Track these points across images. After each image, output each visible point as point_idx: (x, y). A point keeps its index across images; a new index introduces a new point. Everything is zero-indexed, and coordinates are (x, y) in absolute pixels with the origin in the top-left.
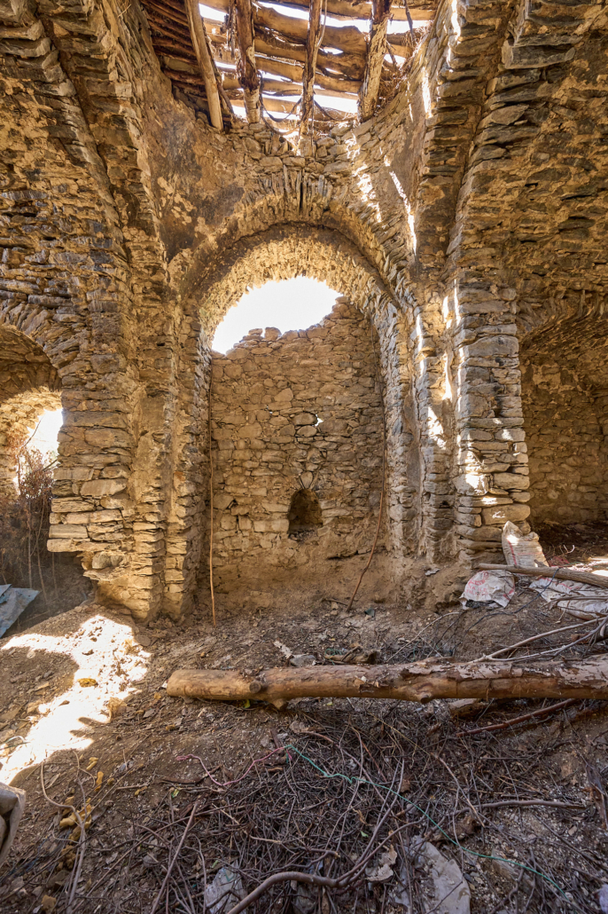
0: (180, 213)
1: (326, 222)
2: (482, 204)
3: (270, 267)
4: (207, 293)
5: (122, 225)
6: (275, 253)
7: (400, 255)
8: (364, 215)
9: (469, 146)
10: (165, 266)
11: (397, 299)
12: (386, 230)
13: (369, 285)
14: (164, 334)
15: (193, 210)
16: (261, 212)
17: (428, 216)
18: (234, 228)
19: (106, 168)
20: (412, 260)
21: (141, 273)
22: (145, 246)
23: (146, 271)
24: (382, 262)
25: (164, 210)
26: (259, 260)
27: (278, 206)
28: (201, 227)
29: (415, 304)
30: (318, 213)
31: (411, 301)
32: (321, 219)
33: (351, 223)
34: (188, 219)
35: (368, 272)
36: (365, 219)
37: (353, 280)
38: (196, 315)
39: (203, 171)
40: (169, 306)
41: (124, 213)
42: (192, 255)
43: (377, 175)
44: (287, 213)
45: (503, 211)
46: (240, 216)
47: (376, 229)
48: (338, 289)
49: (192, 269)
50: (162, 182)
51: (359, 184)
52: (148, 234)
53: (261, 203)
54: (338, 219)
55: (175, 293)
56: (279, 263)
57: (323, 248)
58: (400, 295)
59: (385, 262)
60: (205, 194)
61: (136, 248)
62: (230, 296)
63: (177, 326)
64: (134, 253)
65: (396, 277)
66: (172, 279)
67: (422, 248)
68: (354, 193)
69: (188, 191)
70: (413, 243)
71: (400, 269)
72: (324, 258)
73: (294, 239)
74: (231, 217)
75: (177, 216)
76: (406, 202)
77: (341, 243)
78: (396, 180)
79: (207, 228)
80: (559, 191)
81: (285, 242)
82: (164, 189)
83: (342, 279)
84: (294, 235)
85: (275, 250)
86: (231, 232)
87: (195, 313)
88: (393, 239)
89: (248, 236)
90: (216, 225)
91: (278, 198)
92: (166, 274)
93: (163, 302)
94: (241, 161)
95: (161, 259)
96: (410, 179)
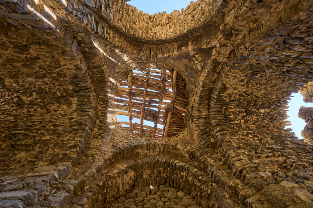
0: (199, 58)
1: (140, 45)
2: (73, 61)
3: (167, 24)
4: (205, 23)
5: (224, 63)
6: (163, 33)
7: (100, 39)
8: (124, 51)
9: (92, 74)
10: (218, 45)
11: (90, 11)
12: (112, 47)
13: (112, 16)
14: (250, 9)
15: (193, 57)
16: (167, 51)
17: (95, 54)
18: (179, 48)
19: (216, 78)
20: (92, 37)
21: (232, 44)
22: (221, 55)
23: (229, 45)
24: (109, 32)
25: (204, 62)
26: (172, 31)
27: (160, 52)
28: (192, 53)
29: (75, 12)
30: (143, 48)
31: (79, 14)
32: (142, 46)
33: (129, 46)
34: (196, 56)
35: (114, 25)
36: (123, 49)
37: (122, 17)
38: (218, 12)
39: (184, 65)
40: (231, 25)
41: (220, 66)
42: (202, 45)
43: (122, 61)
44: (156, 49)
45: (62, 59)
46: (175, 52)
47: (117, 47)
48: (130, 8)
49: (205, 39)
50: (200, 69)
51: (128, 58)
52: (216, 59)
53: (166, 55)
54: (135, 47)
55: (222, 32)
56: (162, 25)
57: (140, 35)
58: (89, 16)
59: (107, 33)
60: (186, 60)
61: (226, 55)
62: (193, 14)
63: (236, 9)
64: (228, 52)
65: (97, 26)
66: (218, 39)
67: (90, 42)
68: (130, 56)
69: (192, 62)
70: (96, 44)
71: (97, 33)
72: (140, 28)
73: (154, 39)
74: (179, 53)
75: (200, 58)
76: (107, 56)
77: (132, 37)
78: (114, 61)
79: (190, 52)
80: (45, 61)
81: (158, 38)
82: (200, 67)
83: (129, 16)
84: (154, 41)
85: (163, 35)
86: (181, 47)
87: (218, 13)
88: (106, 45)
89: (174, 42)
90: (186, 52)
91: (159, 56)
92: (220, 42)
93: (232, 28)
94: (170, 64)
95: (217, 49)
96: (109, 62)
